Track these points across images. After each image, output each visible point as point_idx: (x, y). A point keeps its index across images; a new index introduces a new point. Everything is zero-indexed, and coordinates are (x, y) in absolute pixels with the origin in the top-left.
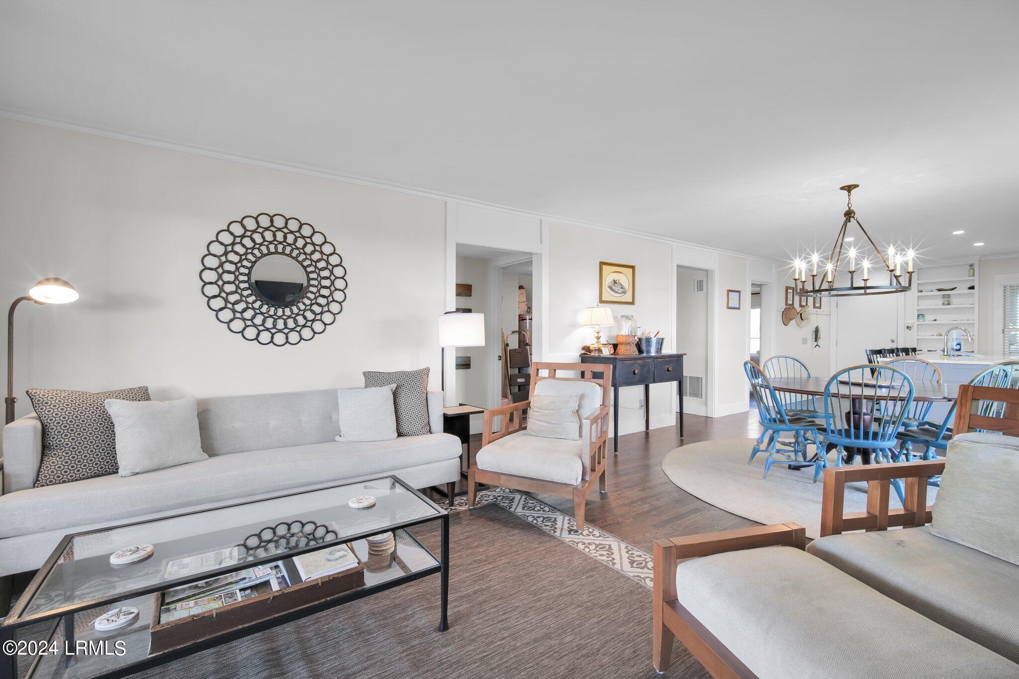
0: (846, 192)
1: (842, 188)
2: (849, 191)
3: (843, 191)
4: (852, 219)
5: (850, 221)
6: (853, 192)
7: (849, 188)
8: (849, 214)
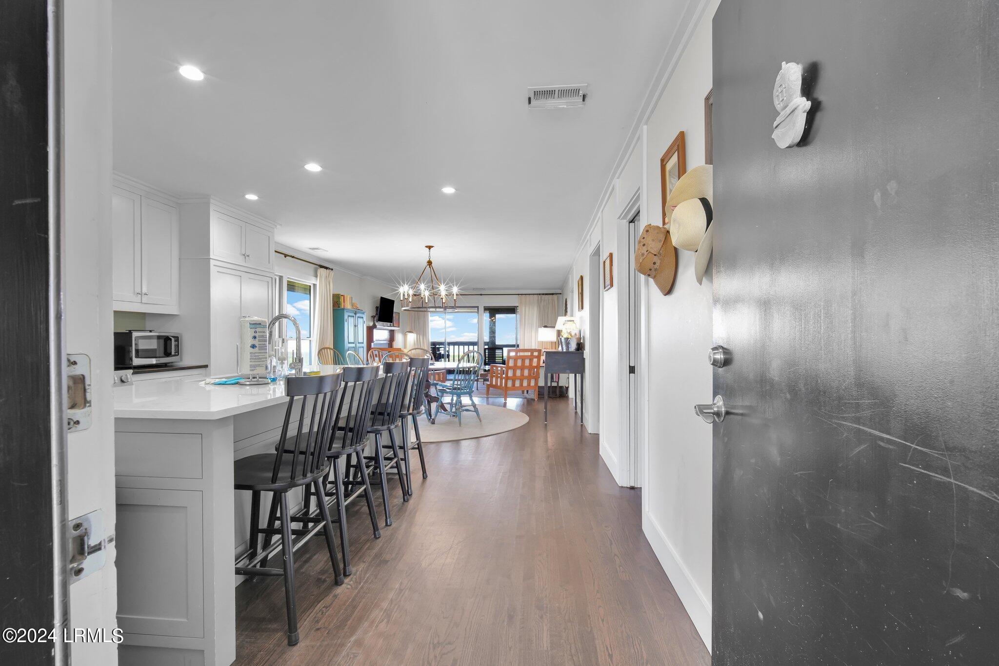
0: (428, 249)
1: (427, 247)
2: (430, 249)
7: (430, 247)
8: (430, 263)
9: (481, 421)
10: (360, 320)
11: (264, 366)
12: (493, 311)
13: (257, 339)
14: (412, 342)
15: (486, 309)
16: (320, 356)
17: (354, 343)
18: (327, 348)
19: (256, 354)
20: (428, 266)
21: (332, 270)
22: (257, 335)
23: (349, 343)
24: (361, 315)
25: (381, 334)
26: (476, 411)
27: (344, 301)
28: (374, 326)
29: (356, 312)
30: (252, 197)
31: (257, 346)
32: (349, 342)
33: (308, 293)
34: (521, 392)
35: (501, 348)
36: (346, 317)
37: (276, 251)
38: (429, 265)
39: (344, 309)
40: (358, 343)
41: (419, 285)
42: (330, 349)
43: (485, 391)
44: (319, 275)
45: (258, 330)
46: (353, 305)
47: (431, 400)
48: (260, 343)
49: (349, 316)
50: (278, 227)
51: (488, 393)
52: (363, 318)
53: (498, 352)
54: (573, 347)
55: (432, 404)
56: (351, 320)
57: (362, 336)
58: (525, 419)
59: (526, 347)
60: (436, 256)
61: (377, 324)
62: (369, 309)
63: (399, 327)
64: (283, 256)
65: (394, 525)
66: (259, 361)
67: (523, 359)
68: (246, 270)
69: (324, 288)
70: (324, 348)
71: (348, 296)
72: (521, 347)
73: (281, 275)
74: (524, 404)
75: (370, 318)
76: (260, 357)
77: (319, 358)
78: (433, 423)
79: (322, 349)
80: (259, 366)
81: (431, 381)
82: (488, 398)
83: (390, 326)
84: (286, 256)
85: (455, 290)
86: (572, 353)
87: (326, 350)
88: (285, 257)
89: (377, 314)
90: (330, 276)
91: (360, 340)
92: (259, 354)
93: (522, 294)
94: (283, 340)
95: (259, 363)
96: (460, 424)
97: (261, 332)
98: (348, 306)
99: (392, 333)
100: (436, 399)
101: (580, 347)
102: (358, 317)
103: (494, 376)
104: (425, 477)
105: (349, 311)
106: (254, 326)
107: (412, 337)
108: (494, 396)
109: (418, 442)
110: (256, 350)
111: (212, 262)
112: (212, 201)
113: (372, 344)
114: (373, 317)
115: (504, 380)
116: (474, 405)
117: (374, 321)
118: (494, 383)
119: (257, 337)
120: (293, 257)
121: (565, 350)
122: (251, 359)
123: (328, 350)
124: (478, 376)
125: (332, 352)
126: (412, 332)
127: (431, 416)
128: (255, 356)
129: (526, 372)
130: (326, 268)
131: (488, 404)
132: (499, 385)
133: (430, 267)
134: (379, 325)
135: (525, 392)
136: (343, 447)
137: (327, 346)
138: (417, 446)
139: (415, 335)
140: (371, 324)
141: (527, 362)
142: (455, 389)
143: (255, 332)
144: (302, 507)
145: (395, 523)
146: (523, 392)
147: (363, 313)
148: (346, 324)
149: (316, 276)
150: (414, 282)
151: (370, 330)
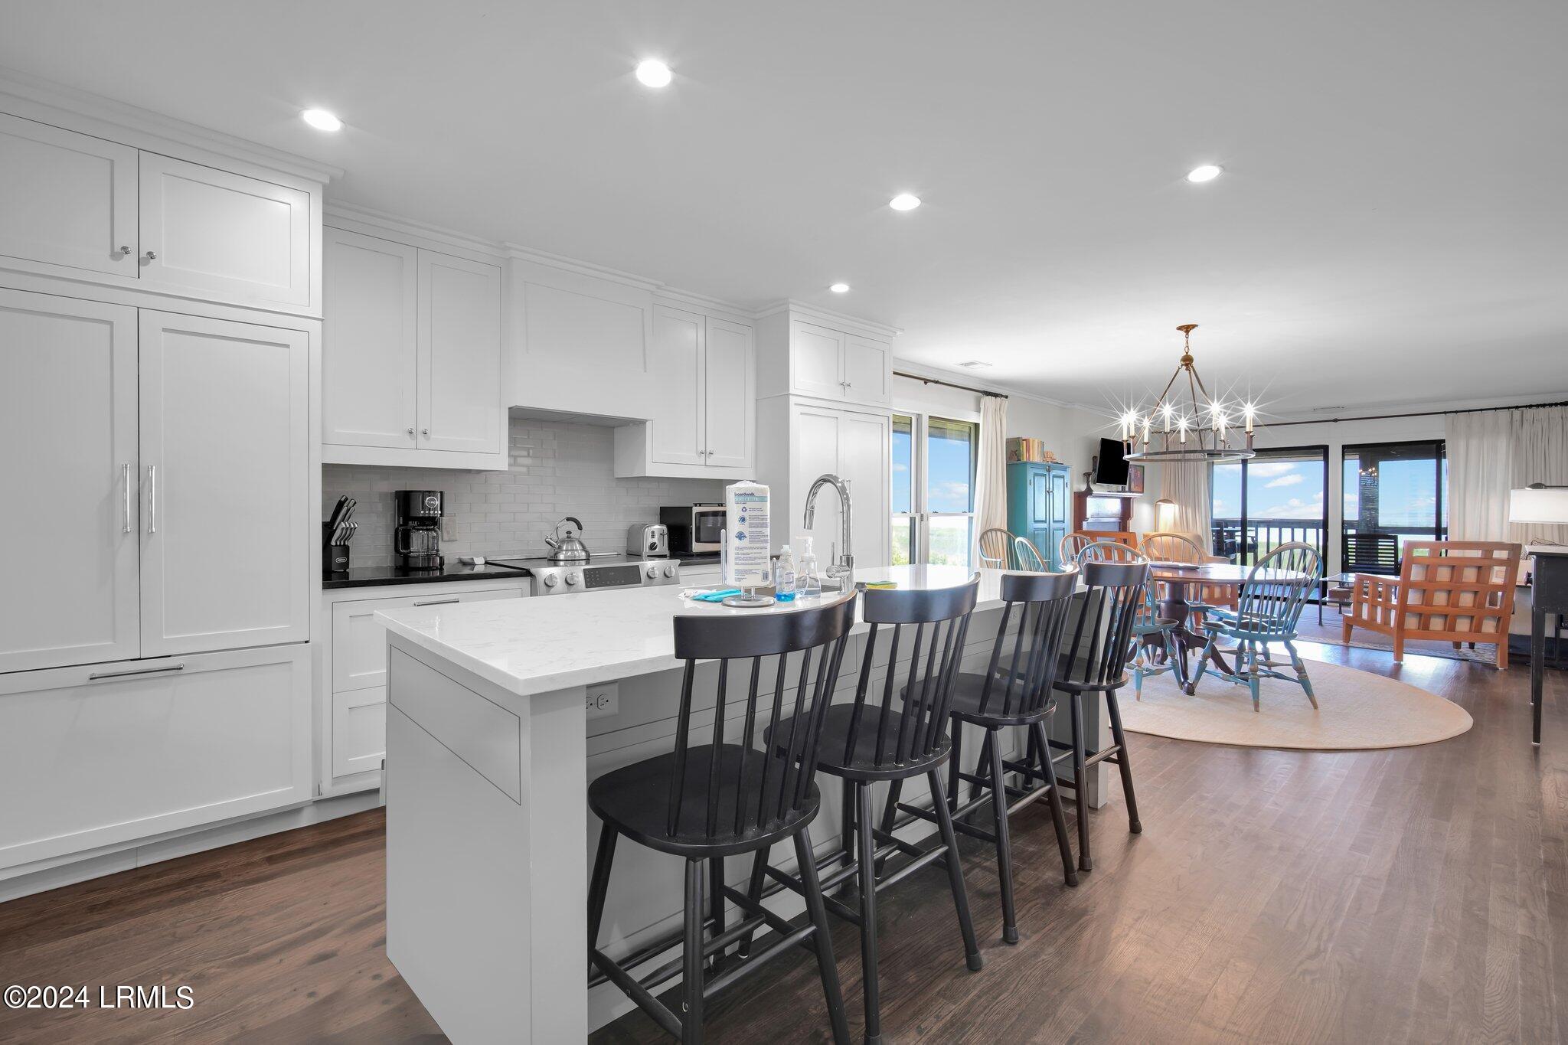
0: (1182, 333)
1: (1179, 328)
2: (1187, 332)
3: (1179, 331)
4: (1189, 367)
6: (1192, 332)
7: (1187, 329)
8: (1187, 361)
9: (1316, 707)
10: (1059, 482)
11: (760, 572)
12: (1372, 454)
13: (747, 522)
14: (1171, 521)
15: (1347, 449)
16: (983, 542)
17: (1045, 522)
18: (996, 530)
19: (745, 551)
20: (1184, 367)
21: (1007, 397)
22: (746, 515)
23: (1036, 522)
24: (1061, 473)
25: (1104, 505)
26: (1304, 681)
27: (1028, 450)
28: (1089, 492)
29: (1050, 467)
30: (840, 288)
31: (747, 535)
32: (1037, 519)
33: (967, 438)
34: (1450, 644)
35: (1391, 534)
36: (1030, 476)
37: (894, 373)
38: (1186, 365)
39: (1025, 463)
40: (1054, 521)
41: (1161, 407)
42: (1001, 531)
43: (1341, 630)
44: (982, 407)
45: (748, 505)
46: (1044, 454)
47: (1190, 642)
48: (751, 530)
49: (1036, 475)
50: (898, 333)
51: (1347, 637)
52: (1063, 477)
53: (1383, 544)
55: (1189, 653)
56: (1041, 482)
57: (1062, 507)
58: (1464, 722)
59: (1471, 536)
60: (1200, 345)
61: (1093, 487)
62: (1078, 461)
63: (1142, 492)
64: (923, 382)
65: (1022, 946)
66: (752, 564)
67: (1455, 567)
68: (843, 407)
69: (990, 428)
70: (991, 530)
71: (1036, 441)
72: (1453, 536)
73: (918, 412)
74: (1457, 677)
75: (1082, 477)
76: (751, 555)
77: (981, 545)
78: (1190, 691)
79: (987, 531)
80: (749, 572)
81: (1190, 602)
82: (1348, 647)
83: (1123, 491)
84: (926, 381)
85: (1249, 411)
87: (994, 533)
88: (926, 383)
89: (1094, 470)
90: (1002, 407)
91: (1058, 516)
92: (751, 551)
93: (1456, 412)
94: (922, 516)
95: (750, 567)
96: (1257, 706)
97: (754, 510)
98: (1036, 457)
99: (1126, 503)
100: (1200, 641)
102: (1054, 476)
103: (1366, 601)
104: (1135, 828)
105: (1035, 465)
106: (741, 498)
107: (1169, 512)
108: (1366, 646)
109: (1118, 748)
110: (745, 542)
111: (793, 400)
112: (791, 307)
113: (1085, 523)
114: (1087, 475)
115: (1393, 614)
116: (1299, 666)
117: (1088, 482)
118: (1365, 616)
119: (747, 518)
120: (937, 382)
122: (737, 558)
123: (999, 533)
124: (1324, 595)
125: (1005, 536)
126: (1170, 502)
127: (1186, 677)
128: (744, 554)
129: (1467, 600)
130: (996, 395)
131: (1346, 662)
132: (1379, 620)
133: (1187, 369)
134: (1098, 489)
135: (1465, 645)
136: (878, 760)
137: (997, 526)
138: (1115, 756)
139: (1177, 506)
140: (1083, 488)
141: (1470, 575)
142: (1245, 626)
143: (744, 510)
144: (840, 841)
145: (1028, 942)
146: (1457, 645)
147: (1065, 469)
148: (1030, 489)
149: (979, 411)
150: (1149, 404)
151: (1080, 499)
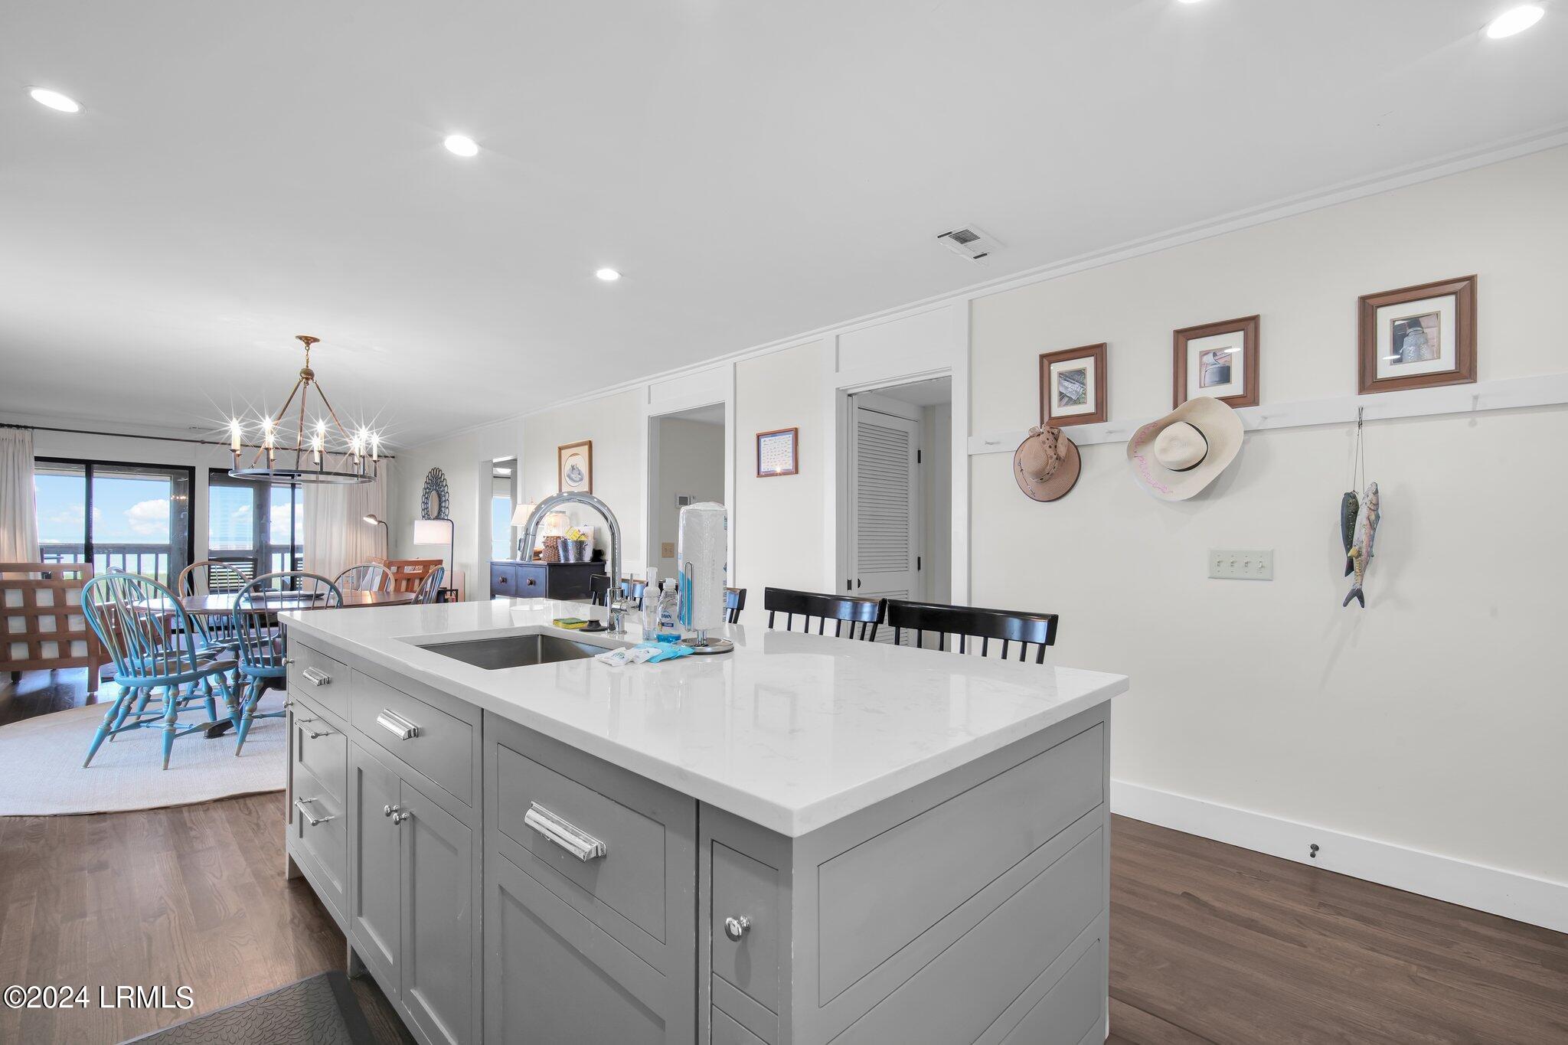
0: (303, 344)
1: (300, 338)
2: (308, 344)
3: (299, 341)
4: (310, 382)
5: (308, 383)
6: (313, 346)
7: (308, 341)
8: (308, 375)
38: (307, 379)
54: (588, 556)
60: (319, 358)
86: (586, 565)
101: (598, 555)
121: (572, 561)
